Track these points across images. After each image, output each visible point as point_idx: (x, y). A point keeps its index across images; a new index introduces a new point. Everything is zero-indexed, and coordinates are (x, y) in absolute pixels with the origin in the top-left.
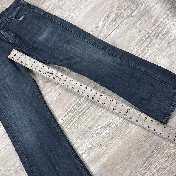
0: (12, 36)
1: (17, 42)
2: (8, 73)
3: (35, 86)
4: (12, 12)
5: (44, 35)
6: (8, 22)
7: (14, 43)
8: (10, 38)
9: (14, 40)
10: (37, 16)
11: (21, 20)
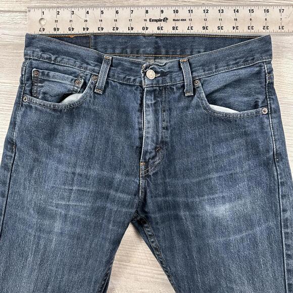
0: (157, 137)
1: (154, 163)
2: (71, 213)
3: (103, 285)
4: (216, 62)
5: (222, 210)
6: (183, 86)
7: (145, 159)
8: (149, 141)
9: (153, 154)
10: (258, 147)
11: (214, 112)
